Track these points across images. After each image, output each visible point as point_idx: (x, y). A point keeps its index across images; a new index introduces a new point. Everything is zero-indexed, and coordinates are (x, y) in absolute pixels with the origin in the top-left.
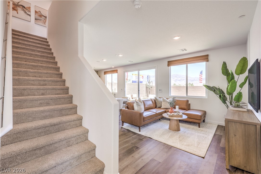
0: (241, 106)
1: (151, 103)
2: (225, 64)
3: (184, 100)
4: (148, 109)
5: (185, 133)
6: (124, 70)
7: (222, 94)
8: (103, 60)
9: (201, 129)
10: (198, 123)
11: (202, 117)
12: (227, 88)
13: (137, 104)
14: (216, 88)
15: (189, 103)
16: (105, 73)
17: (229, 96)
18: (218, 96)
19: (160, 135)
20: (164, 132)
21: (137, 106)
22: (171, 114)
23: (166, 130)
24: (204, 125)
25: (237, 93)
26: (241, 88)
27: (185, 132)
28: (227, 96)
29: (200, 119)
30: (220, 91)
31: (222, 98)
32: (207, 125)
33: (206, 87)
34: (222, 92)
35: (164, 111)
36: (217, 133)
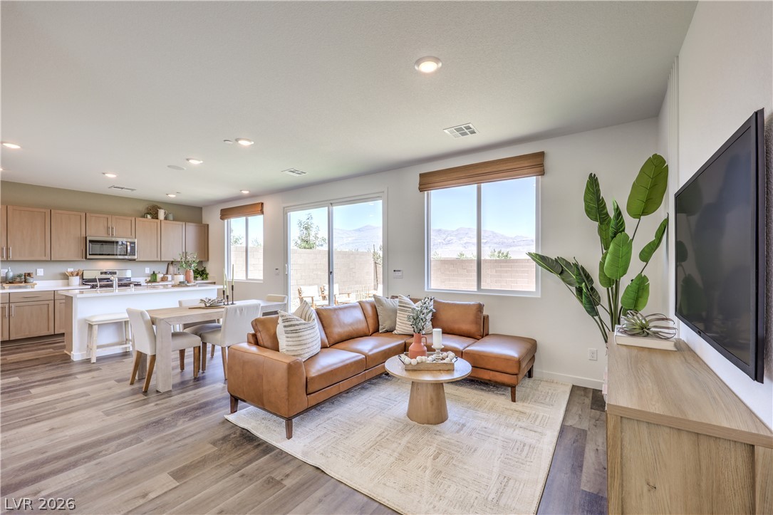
0: (653, 329)
1: (358, 314)
2: (593, 182)
3: (469, 305)
4: (345, 338)
5: (462, 432)
6: (285, 205)
7: (586, 284)
8: (188, 160)
9: (518, 406)
10: (508, 386)
11: (524, 365)
12: (602, 264)
13: (285, 326)
14: (568, 264)
15: (485, 313)
16: (226, 214)
17: (608, 289)
18: (574, 289)
19: (363, 450)
20: (384, 434)
21: (286, 332)
22: (414, 361)
23: (397, 420)
24: (528, 390)
25: (632, 280)
26: (645, 263)
27: (464, 425)
28: (602, 290)
29: (516, 371)
30: (580, 274)
31: (587, 297)
32: (539, 388)
33: (537, 262)
34: (585, 275)
35: (398, 346)
36: (569, 423)
